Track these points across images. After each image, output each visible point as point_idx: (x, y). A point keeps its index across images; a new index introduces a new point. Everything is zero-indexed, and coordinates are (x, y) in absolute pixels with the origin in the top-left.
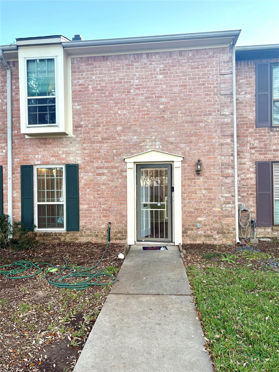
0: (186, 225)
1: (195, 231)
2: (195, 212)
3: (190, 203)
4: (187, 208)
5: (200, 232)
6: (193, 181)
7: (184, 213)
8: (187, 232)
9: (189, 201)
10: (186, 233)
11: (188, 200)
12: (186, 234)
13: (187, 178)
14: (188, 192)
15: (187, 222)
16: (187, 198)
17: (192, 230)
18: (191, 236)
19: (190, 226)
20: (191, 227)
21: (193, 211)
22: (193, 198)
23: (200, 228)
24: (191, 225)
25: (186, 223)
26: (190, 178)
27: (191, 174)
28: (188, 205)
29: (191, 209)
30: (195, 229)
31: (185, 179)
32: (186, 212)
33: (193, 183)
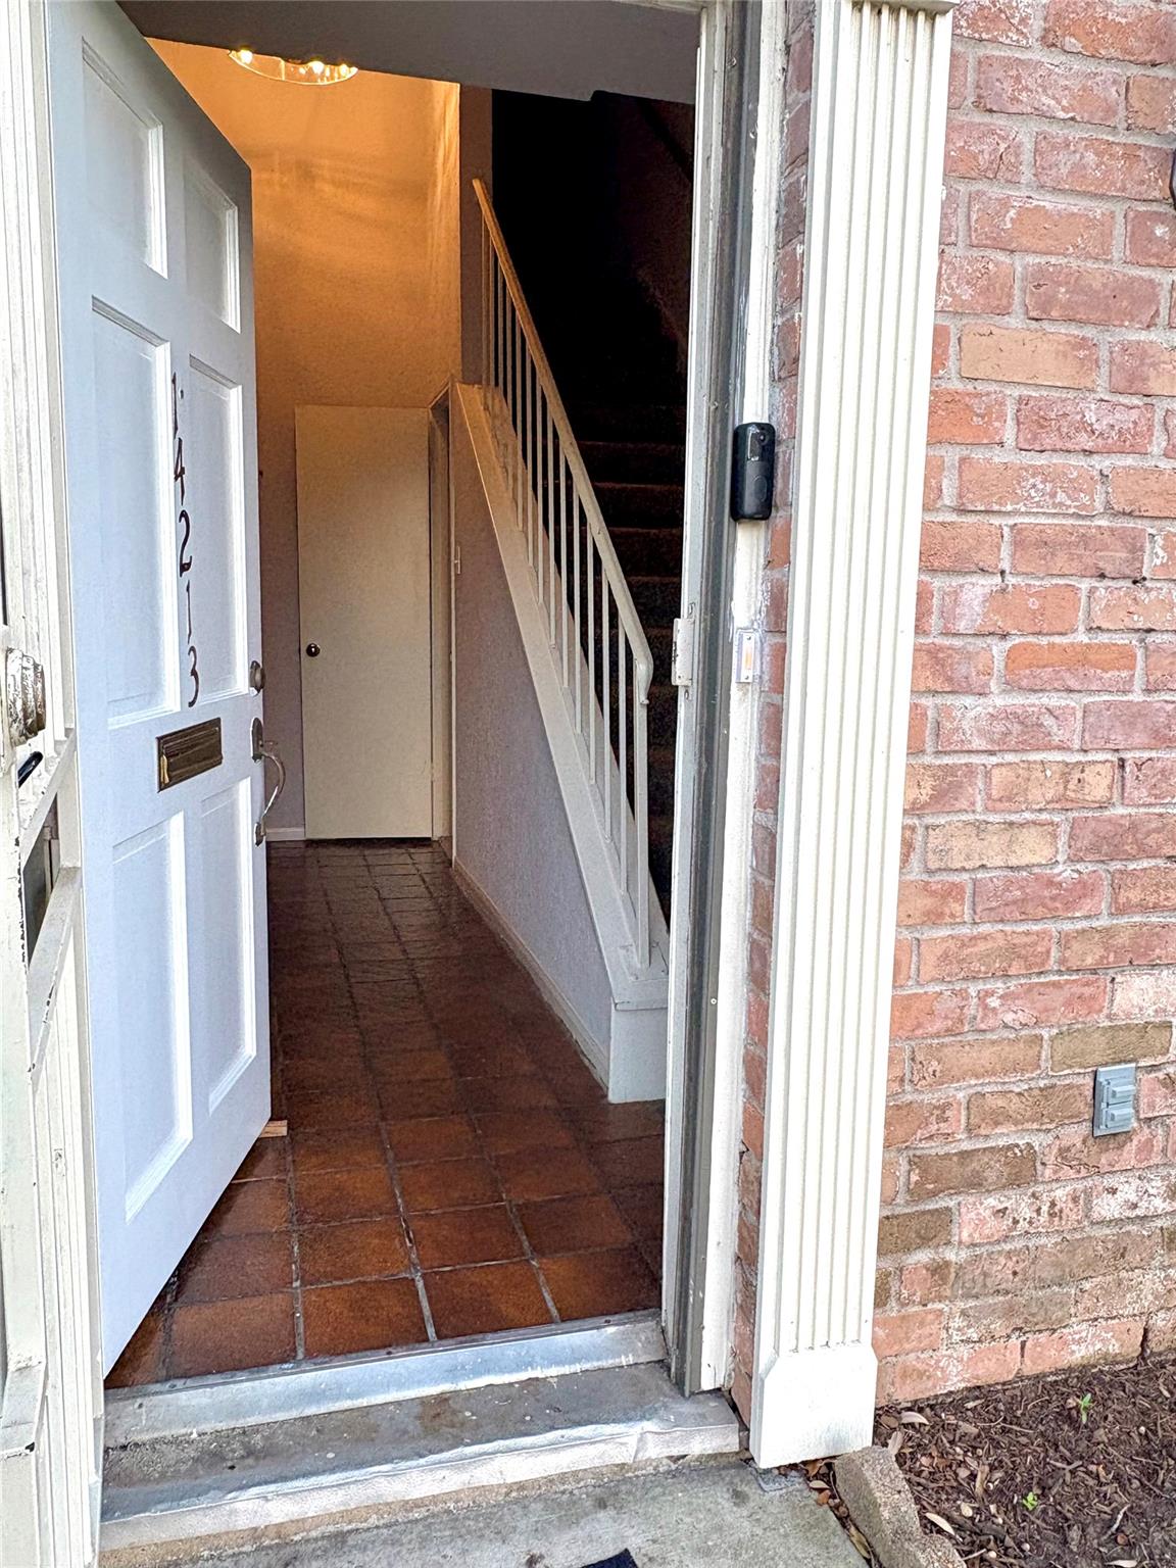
0: (942, 1111)
1: (1061, 1194)
2: (1084, 889)
3: (1028, 732)
4: (980, 828)
5: (1128, 1191)
6: (1108, 340)
7: (934, 918)
8: (945, 1217)
9: (1017, 700)
10: (925, 1241)
11: (1011, 686)
12: (923, 1256)
13: (1021, 263)
14: (1021, 540)
15: (968, 1058)
16: (999, 649)
17: (1021, 1170)
18: (1002, 1270)
19: (998, 1118)
20: (1005, 1136)
21: (1065, 872)
22: (1081, 659)
23: (1128, 1135)
24: (1015, 1105)
25: (941, 1079)
26: (1076, 282)
27: (1099, 209)
28: (1003, 768)
29: (1032, 850)
30: (1063, 1152)
31: (993, 299)
32: (953, 892)
33: (1101, 380)
